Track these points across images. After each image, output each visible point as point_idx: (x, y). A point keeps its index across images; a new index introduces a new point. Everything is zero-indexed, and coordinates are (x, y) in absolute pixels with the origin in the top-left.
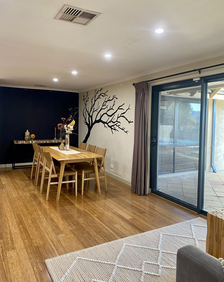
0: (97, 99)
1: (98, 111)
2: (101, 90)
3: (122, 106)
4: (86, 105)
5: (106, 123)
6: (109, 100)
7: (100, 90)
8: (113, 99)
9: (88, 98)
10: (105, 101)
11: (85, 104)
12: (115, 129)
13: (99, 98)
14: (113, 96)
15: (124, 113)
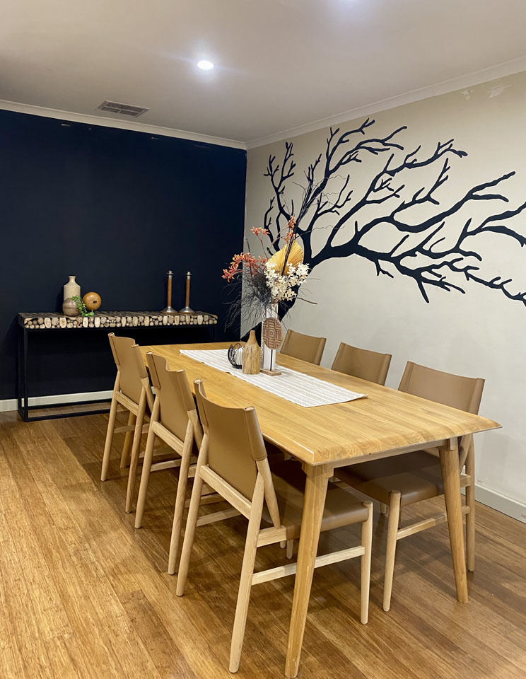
0: (340, 163)
1: (343, 211)
2: (364, 126)
3: (494, 183)
4: (278, 194)
5: (386, 257)
6: (411, 166)
7: (360, 130)
8: (436, 156)
9: (292, 166)
10: (385, 171)
11: (276, 189)
12: (441, 284)
13: (349, 160)
14: (439, 147)
15: (508, 214)
